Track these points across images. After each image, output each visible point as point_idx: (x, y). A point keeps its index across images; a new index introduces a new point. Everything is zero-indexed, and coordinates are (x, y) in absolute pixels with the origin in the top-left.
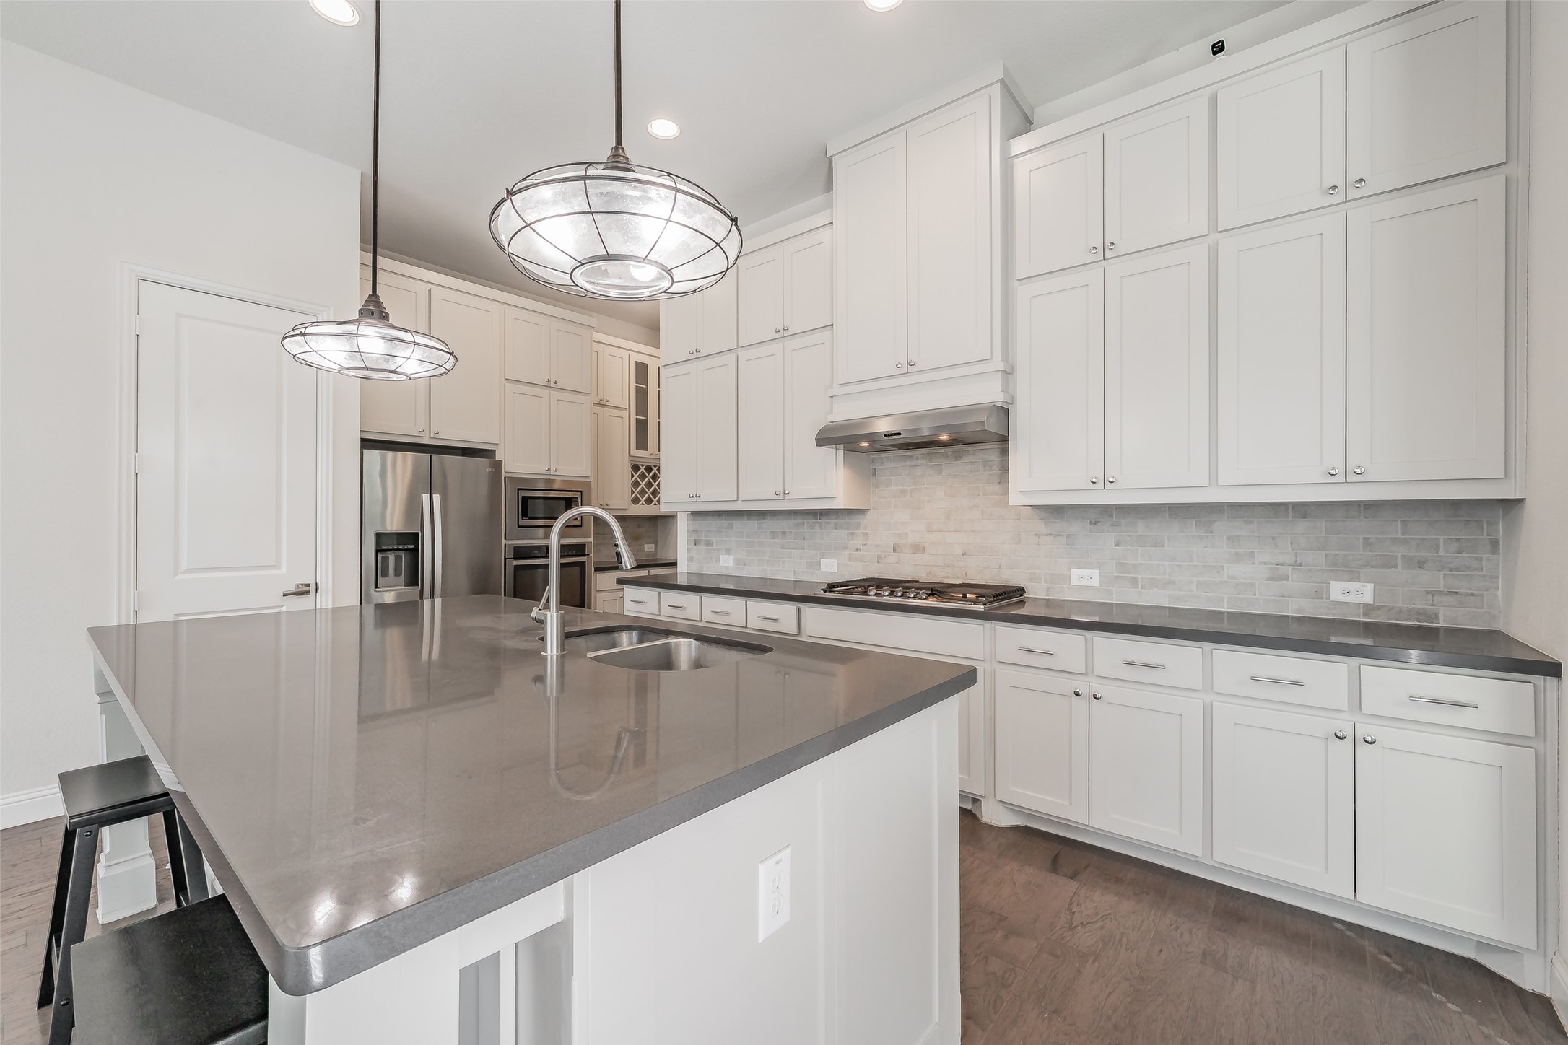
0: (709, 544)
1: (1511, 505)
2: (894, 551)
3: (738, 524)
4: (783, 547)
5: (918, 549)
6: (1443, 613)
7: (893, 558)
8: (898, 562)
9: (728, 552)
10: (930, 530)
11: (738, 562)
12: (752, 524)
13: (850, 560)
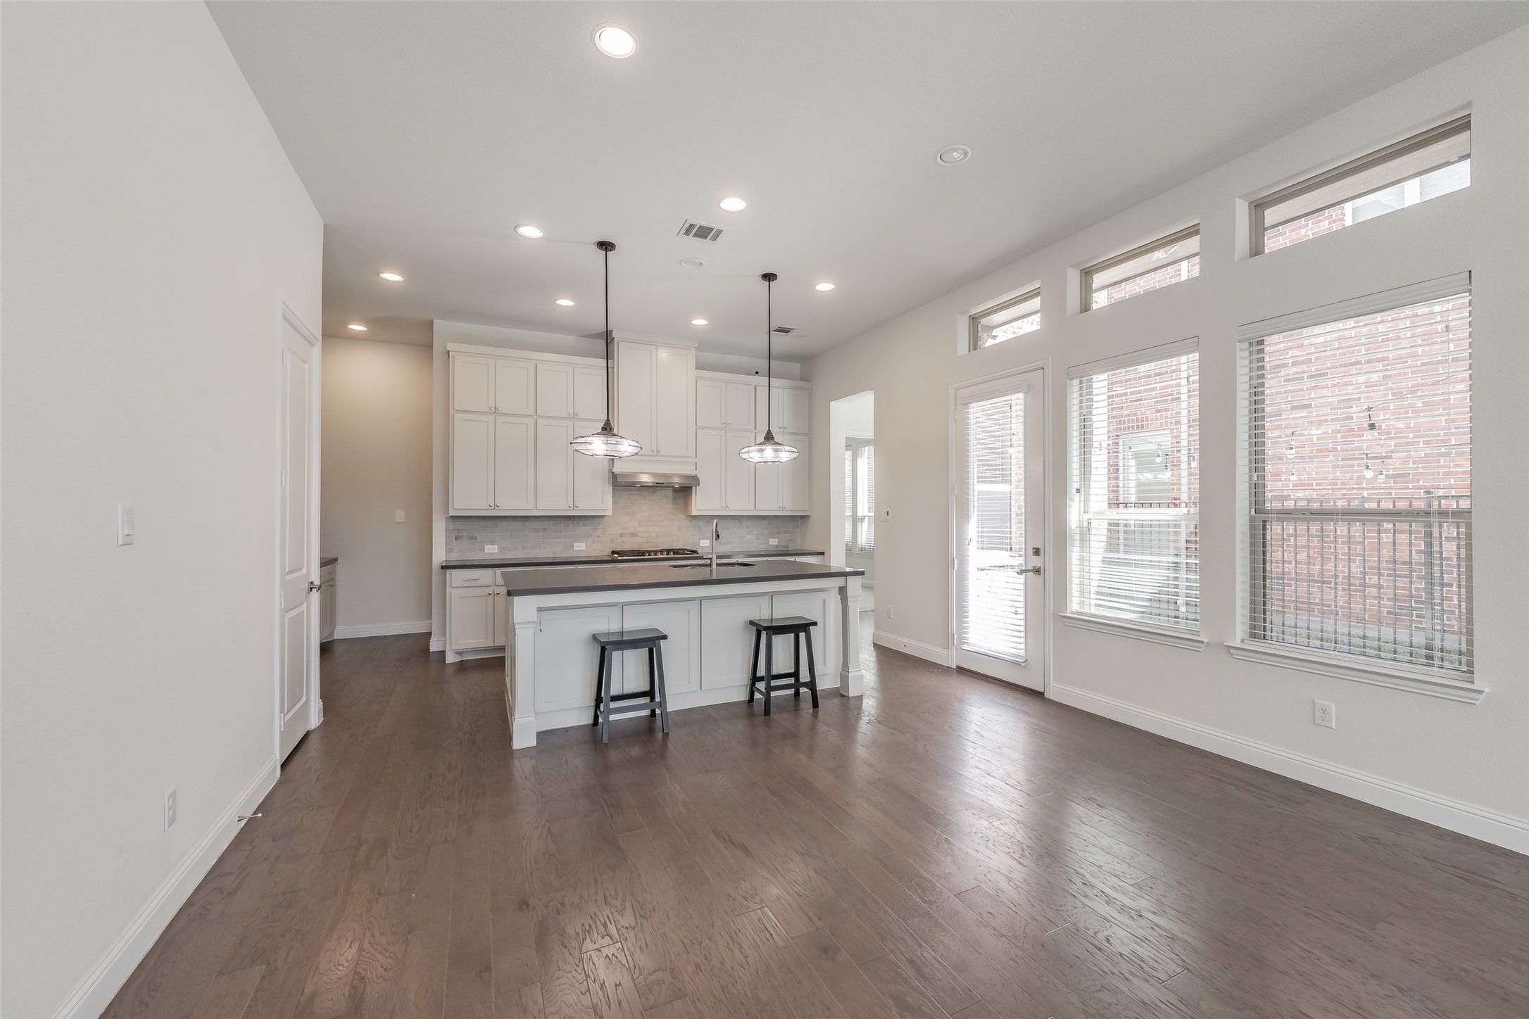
0: (472, 538)
1: (804, 518)
2: (621, 536)
3: (503, 524)
4: (543, 538)
5: (634, 535)
6: (790, 546)
7: (620, 540)
8: (623, 542)
9: (492, 543)
10: (640, 526)
11: (501, 549)
12: (518, 524)
13: (594, 543)
